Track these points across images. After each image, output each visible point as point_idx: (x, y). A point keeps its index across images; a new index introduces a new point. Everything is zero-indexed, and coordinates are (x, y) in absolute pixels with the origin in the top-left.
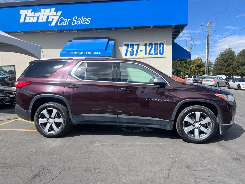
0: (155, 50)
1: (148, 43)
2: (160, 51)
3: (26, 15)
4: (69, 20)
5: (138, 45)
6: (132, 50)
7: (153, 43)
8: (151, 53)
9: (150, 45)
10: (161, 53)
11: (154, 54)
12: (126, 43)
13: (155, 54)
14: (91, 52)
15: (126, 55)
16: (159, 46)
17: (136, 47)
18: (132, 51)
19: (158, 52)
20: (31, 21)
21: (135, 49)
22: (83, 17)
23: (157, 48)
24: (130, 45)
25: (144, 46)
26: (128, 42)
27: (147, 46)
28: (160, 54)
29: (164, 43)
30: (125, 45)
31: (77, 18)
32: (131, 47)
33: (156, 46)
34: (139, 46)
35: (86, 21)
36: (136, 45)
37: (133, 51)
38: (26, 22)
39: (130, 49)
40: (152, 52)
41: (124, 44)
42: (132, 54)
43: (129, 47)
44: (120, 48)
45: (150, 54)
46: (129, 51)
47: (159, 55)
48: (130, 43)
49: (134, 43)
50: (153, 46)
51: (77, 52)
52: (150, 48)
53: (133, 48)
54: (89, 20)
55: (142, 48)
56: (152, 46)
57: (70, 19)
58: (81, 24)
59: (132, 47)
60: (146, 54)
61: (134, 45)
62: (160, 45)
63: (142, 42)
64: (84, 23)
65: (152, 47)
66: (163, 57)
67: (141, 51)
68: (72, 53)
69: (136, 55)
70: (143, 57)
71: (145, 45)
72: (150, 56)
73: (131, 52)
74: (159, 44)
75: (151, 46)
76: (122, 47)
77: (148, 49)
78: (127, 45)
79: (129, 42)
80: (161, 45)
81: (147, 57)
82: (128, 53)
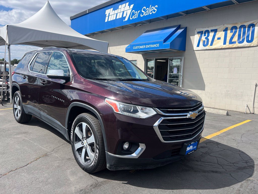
0: (239, 36)
1: (230, 26)
2: (248, 37)
3: (109, 14)
4: (138, 12)
5: (215, 31)
6: (206, 38)
7: (238, 26)
8: (233, 41)
9: (232, 29)
10: (250, 39)
11: (237, 42)
12: (200, 30)
13: (240, 43)
14: (150, 45)
15: (198, 45)
16: (248, 30)
17: (212, 34)
18: (206, 40)
19: (244, 38)
20: (112, 19)
21: (210, 38)
22: (151, 5)
23: (244, 33)
24: (204, 32)
25: (224, 31)
26: (202, 28)
27: (229, 32)
28: (248, 41)
29: (256, 24)
30: (198, 33)
31: (145, 9)
32: (205, 35)
33: (242, 29)
34: (217, 33)
35: (153, 10)
36: (212, 31)
37: (208, 40)
38: (109, 21)
39: (203, 38)
40: (235, 39)
41: (196, 31)
42: (206, 44)
43: (203, 35)
44: (191, 37)
45: (231, 42)
46: (202, 40)
47: (245, 43)
48: (204, 30)
49: (209, 29)
50: (238, 30)
51: (138, 46)
52: (232, 34)
53: (208, 36)
54: (156, 8)
55: (221, 34)
56: (236, 30)
57: (140, 11)
58: (148, 14)
59: (207, 34)
60: (225, 43)
61: (210, 31)
62: (249, 27)
63: (221, 26)
64: (151, 13)
65: (235, 32)
66: (252, 45)
67: (219, 39)
68: (134, 48)
69: (211, 45)
70: (220, 48)
71: (226, 30)
72: (231, 46)
73: (204, 41)
74: (247, 27)
75: (234, 30)
76: (194, 36)
77: (229, 34)
78: (201, 33)
79: (204, 28)
80: (251, 27)
81: (227, 47)
82: (201, 43)
